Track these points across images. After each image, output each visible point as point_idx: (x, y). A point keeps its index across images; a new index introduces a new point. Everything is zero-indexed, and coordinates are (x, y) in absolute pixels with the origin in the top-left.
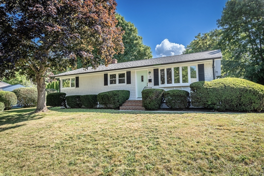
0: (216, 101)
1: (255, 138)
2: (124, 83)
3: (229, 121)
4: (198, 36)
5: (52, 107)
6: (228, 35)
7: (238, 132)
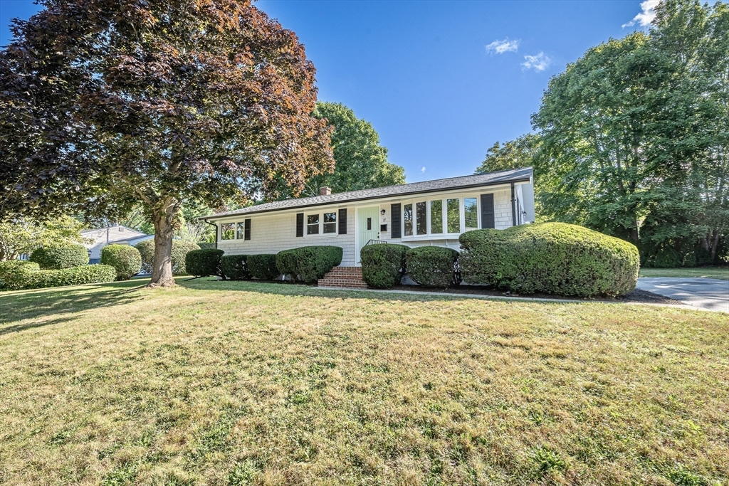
0: (514, 272)
1: (593, 380)
2: (333, 231)
3: (532, 322)
4: (495, 147)
5: (197, 278)
6: (552, 144)
7: (547, 357)
